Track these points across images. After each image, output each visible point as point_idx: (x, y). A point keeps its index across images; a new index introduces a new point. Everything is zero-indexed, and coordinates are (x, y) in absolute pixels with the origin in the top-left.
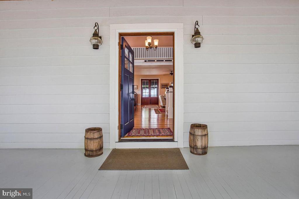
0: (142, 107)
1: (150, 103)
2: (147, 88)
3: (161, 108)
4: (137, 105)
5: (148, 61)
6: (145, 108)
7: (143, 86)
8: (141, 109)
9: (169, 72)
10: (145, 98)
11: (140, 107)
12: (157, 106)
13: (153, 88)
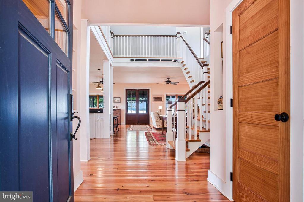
0: (126, 128)
1: (138, 121)
2: (133, 101)
3: (154, 131)
4: (121, 125)
5: (136, 60)
6: (132, 130)
7: (128, 99)
8: (126, 131)
9: (165, 79)
10: (132, 115)
11: (124, 128)
12: (147, 126)
13: (142, 101)
